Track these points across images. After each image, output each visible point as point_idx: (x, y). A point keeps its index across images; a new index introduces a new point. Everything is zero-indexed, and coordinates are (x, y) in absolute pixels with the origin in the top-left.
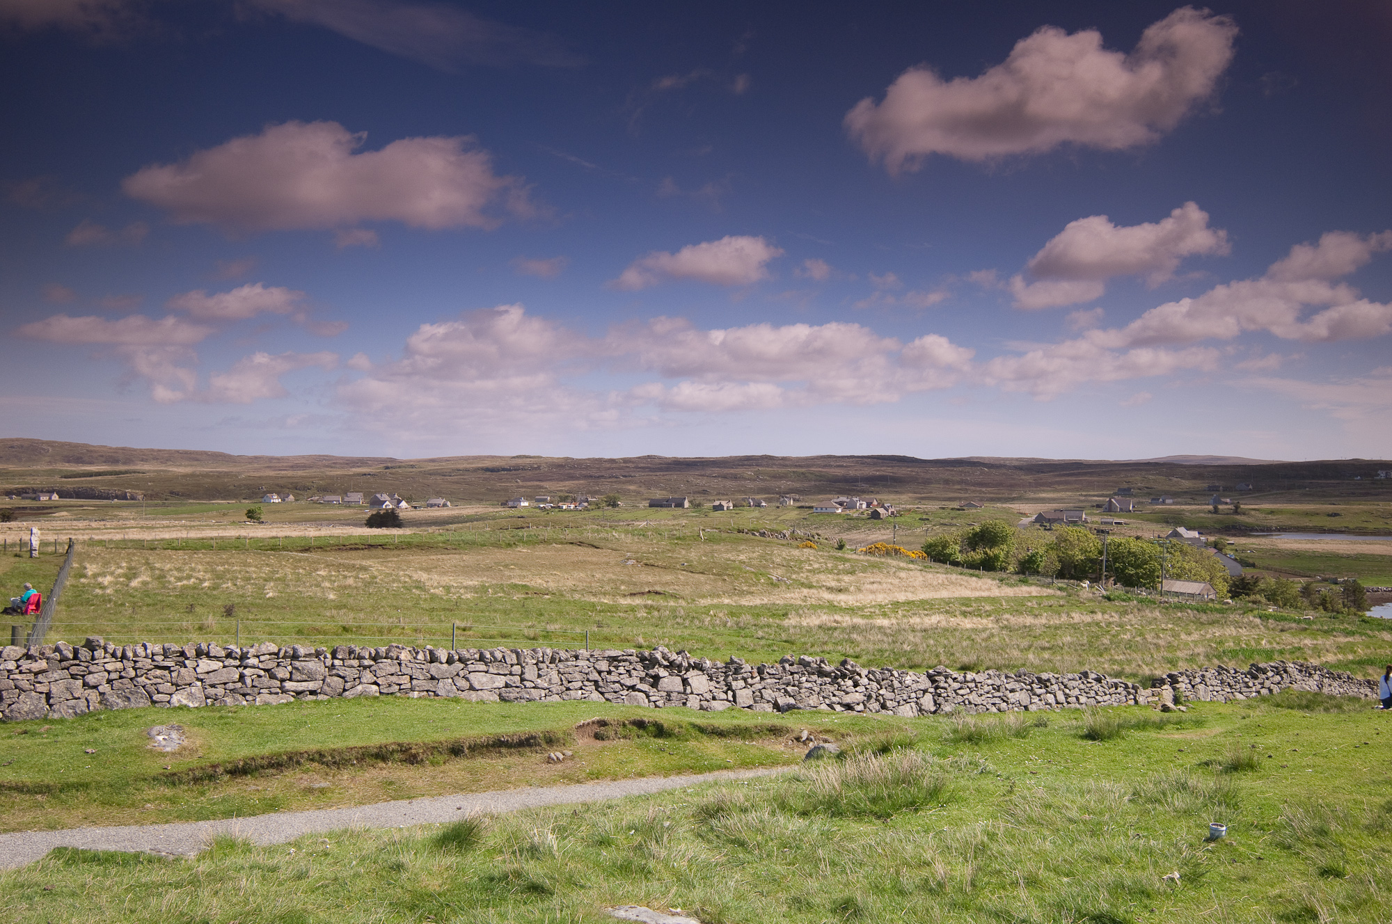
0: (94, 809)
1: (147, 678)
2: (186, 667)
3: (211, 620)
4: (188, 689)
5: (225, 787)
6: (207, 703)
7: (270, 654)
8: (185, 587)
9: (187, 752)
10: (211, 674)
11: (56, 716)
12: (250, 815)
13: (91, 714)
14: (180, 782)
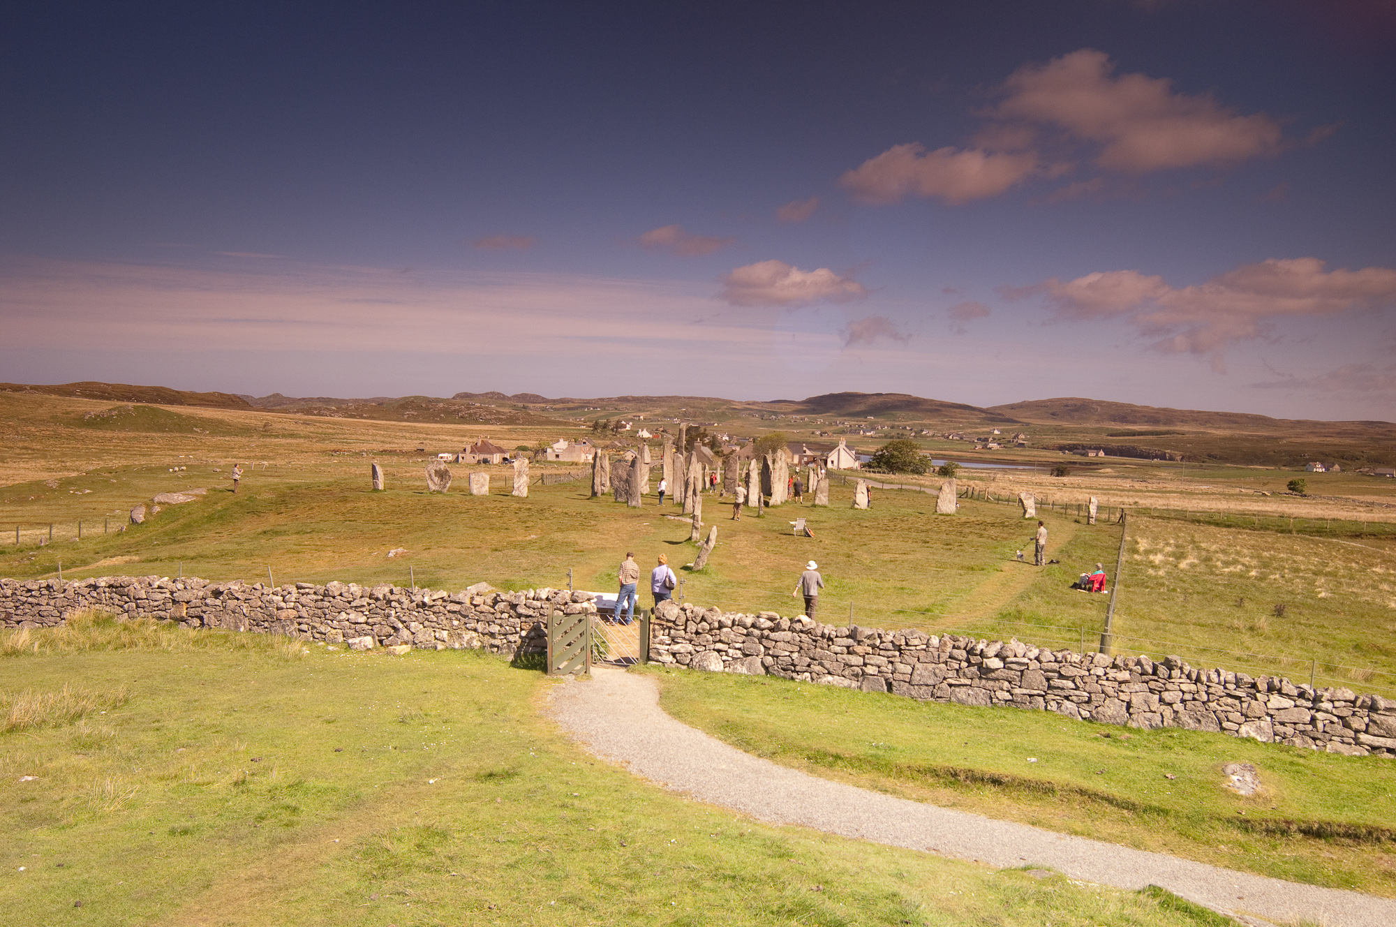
0: (1171, 837)
1: (1218, 704)
2: (1256, 699)
3: (1263, 621)
4: (1257, 722)
5: (1297, 846)
6: (1275, 740)
7: (1345, 701)
8: (1231, 574)
9: (1261, 800)
10: (1281, 711)
11: (1134, 725)
12: (1324, 885)
13: (1164, 730)
14: (1253, 830)
